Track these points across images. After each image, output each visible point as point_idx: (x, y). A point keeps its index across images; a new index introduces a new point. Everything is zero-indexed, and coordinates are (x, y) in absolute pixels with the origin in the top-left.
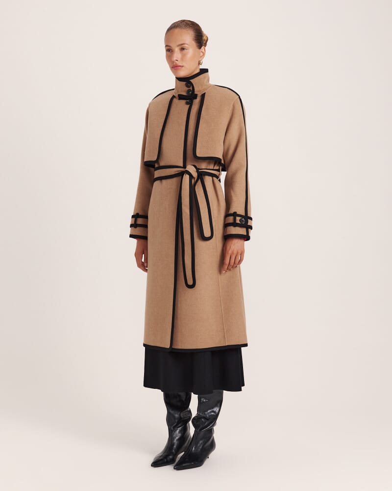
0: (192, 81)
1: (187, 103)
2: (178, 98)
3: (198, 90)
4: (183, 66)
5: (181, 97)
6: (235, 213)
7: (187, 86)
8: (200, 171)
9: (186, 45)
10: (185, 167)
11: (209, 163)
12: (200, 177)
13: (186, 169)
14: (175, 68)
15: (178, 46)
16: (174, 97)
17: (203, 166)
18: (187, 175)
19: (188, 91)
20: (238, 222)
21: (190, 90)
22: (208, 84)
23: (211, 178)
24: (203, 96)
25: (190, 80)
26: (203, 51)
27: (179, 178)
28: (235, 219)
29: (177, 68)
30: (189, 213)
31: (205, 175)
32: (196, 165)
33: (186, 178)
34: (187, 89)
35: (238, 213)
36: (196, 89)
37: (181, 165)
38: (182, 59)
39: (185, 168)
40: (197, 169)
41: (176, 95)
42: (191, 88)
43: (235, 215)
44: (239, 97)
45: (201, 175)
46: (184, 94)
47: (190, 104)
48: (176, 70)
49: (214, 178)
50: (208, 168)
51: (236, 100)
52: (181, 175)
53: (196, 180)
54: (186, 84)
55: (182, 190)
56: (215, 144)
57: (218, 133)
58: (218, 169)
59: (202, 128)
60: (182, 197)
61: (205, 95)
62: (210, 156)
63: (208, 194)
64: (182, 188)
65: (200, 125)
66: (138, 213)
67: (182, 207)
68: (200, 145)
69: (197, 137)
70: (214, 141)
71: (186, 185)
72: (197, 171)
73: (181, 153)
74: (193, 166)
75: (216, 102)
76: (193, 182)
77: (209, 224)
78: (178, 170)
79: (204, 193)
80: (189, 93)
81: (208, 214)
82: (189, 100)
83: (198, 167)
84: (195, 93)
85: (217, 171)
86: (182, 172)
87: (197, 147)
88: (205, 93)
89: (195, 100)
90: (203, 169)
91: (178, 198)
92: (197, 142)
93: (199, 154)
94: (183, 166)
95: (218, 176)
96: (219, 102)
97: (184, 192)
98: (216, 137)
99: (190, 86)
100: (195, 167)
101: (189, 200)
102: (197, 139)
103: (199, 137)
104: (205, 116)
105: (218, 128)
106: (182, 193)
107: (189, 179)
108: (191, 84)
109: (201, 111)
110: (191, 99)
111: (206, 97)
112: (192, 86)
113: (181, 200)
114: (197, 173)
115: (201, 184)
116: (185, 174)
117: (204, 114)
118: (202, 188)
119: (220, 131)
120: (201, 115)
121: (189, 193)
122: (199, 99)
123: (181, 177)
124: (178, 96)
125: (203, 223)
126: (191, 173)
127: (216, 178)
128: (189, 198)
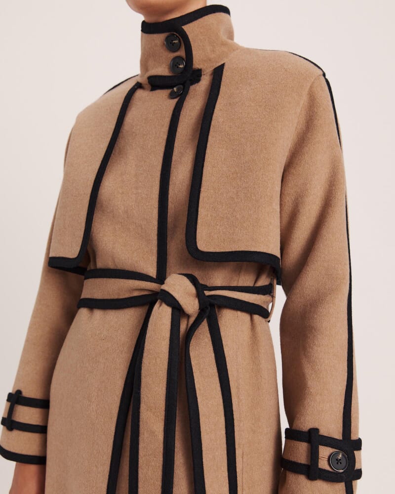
0: (186, 28)
1: (172, 96)
2: (148, 86)
3: (203, 59)
5: (155, 83)
6: (314, 431)
7: (170, 46)
8: (207, 293)
10: (161, 278)
11: (238, 271)
12: (208, 311)
13: (163, 287)
16: (138, 86)
17: (218, 278)
18: (164, 305)
19: (175, 63)
20: (323, 464)
21: (180, 58)
23: (244, 317)
24: (218, 73)
25: (183, 27)
27: (140, 313)
28: (314, 455)
30: (160, 436)
31: (221, 307)
32: (197, 274)
33: (162, 314)
34: (173, 55)
35: (323, 432)
36: (197, 55)
37: (152, 272)
39: (162, 283)
40: (200, 288)
41: (144, 81)
42: (182, 53)
43: (313, 438)
45: (212, 306)
46: (164, 72)
47: (181, 98)
49: (256, 317)
50: (234, 284)
51: (318, 78)
52: (147, 302)
53: (192, 320)
54: (167, 39)
55: (145, 354)
56: (255, 208)
57: (267, 174)
58: (266, 286)
59: (216, 161)
60: (143, 380)
61: (224, 70)
62: (240, 250)
63: (228, 367)
64: (145, 349)
65: (208, 151)
66: (20, 389)
67: (139, 412)
68: (208, 214)
69: (200, 191)
70: (254, 198)
71: (158, 338)
72: (200, 295)
73: (151, 238)
74: (188, 278)
75: (259, 85)
76: (183, 327)
77: (227, 468)
78: (139, 288)
79: (215, 366)
80: (178, 67)
81: (225, 435)
82: (177, 87)
83: (201, 282)
84: (194, 67)
85: (264, 295)
86: (150, 293)
87: (199, 221)
88: (223, 65)
89: (194, 86)
90: (219, 289)
91: (127, 375)
92: (200, 205)
93: (205, 243)
94: (155, 277)
95: (266, 308)
96: (267, 83)
97: (149, 364)
98: (259, 187)
99: (180, 45)
100: (191, 282)
101: (164, 389)
102: (201, 194)
103: (207, 187)
104: (223, 125)
105: (266, 157)
106: (143, 364)
107: (170, 317)
108: (181, 39)
109: (214, 111)
110: (183, 84)
111: (228, 74)
112: (184, 44)
113: (139, 389)
114: (197, 301)
115: (209, 335)
116: (159, 301)
117: (221, 120)
118: (212, 348)
119: (271, 167)
120: (213, 123)
121: (166, 367)
122: (205, 82)
123: (146, 308)
124: (147, 83)
125: (204, 468)
126: (178, 302)
127: (261, 318)
128: (165, 383)
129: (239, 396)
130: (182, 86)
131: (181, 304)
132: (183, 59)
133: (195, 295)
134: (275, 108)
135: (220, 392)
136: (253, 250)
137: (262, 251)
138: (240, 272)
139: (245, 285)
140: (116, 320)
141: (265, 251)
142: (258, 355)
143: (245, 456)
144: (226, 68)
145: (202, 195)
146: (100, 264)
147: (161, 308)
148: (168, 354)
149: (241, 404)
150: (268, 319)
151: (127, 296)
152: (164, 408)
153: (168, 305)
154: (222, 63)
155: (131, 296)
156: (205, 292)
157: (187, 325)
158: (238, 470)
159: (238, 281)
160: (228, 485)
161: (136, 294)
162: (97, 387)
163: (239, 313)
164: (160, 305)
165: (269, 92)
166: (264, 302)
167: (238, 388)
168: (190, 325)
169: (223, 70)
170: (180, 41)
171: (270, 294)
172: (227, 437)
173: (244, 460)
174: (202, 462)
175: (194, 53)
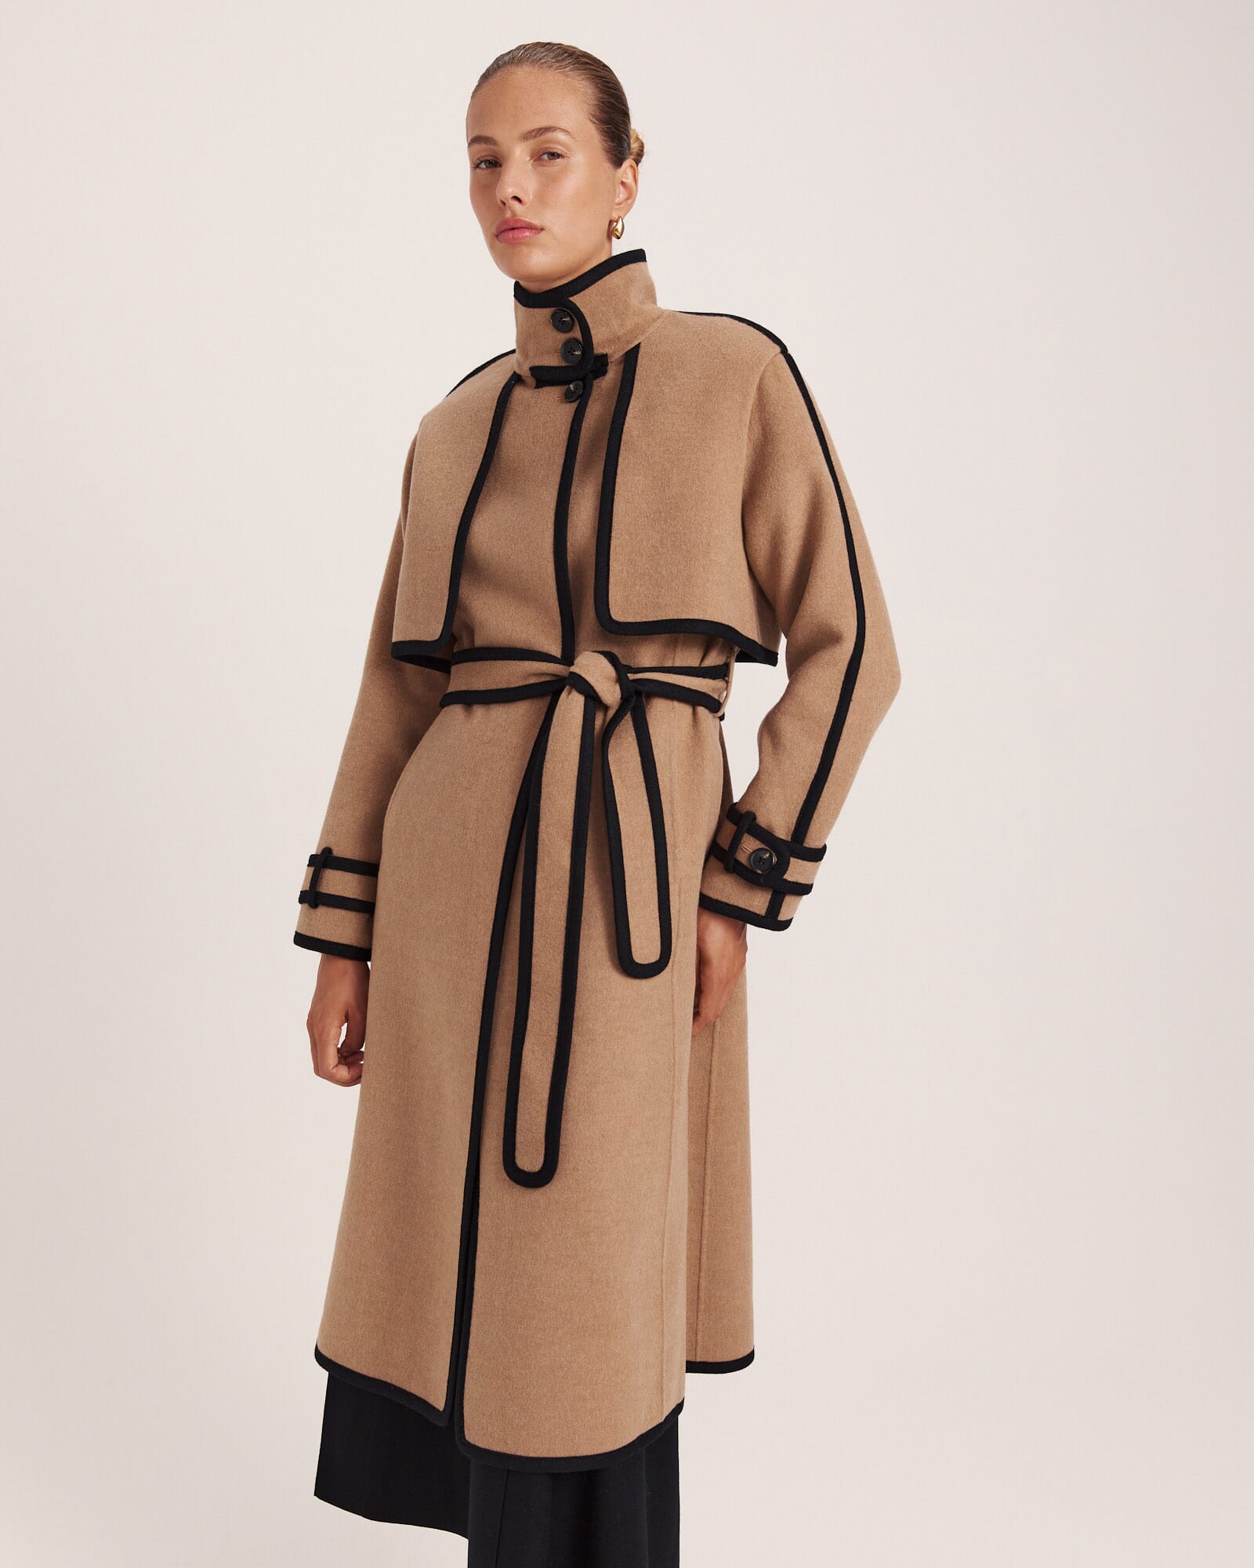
0: (577, 299)
1: (568, 397)
2: (531, 381)
3: (607, 336)
4: (542, 229)
5: (543, 377)
6: (748, 817)
7: (559, 325)
8: (631, 676)
9: (561, 136)
10: (568, 658)
11: (673, 645)
12: (632, 701)
13: (573, 669)
14: (510, 234)
15: (526, 136)
16: (516, 380)
17: (647, 655)
18: (574, 693)
19: (568, 348)
20: (743, 858)
21: (576, 340)
22: (648, 307)
23: (684, 710)
24: (631, 358)
25: (571, 299)
26: (629, 180)
27: (538, 706)
29: (516, 233)
30: (566, 862)
31: (650, 695)
32: (616, 651)
33: (572, 705)
34: (563, 337)
36: (598, 335)
37: (555, 650)
38: (542, 198)
39: (571, 664)
40: (622, 670)
41: (525, 372)
42: (577, 334)
43: (744, 822)
44: (784, 350)
45: (638, 693)
46: (553, 361)
47: (580, 399)
48: (514, 243)
49: (701, 710)
50: (669, 664)
51: (772, 362)
52: (549, 692)
53: (611, 713)
54: (553, 316)
55: (548, 757)
56: (686, 561)
57: (701, 514)
58: (719, 666)
59: (630, 495)
60: (544, 791)
61: (640, 356)
62: (668, 618)
63: (659, 776)
64: (548, 749)
65: (619, 479)
66: (329, 846)
67: (538, 832)
68: (622, 570)
69: (611, 536)
70: (685, 548)
71: (566, 736)
72: (621, 679)
73: (550, 604)
74: (605, 657)
75: (686, 379)
76: (599, 722)
77: (657, 906)
78: (539, 672)
79: (642, 773)
80: (572, 354)
81: (655, 864)
82: (574, 383)
83: (623, 662)
84: (595, 352)
85: (714, 679)
86: (555, 678)
87: (612, 580)
88: (638, 346)
89: (598, 380)
90: (648, 672)
91: (521, 788)
92: (611, 557)
93: (619, 611)
94: (559, 656)
95: (716, 697)
96: (697, 376)
97: (554, 768)
98: (691, 532)
99: (573, 325)
100: (610, 662)
101: (573, 801)
102: (612, 541)
103: (620, 532)
104: (637, 441)
105: (700, 490)
106: (544, 769)
107: (583, 710)
108: (574, 317)
109: (625, 419)
110: (583, 380)
111: (644, 362)
112: (579, 323)
113: (539, 801)
114: (618, 688)
115: (633, 733)
116: (567, 687)
117: (635, 433)
118: (637, 750)
119: (707, 503)
120: (624, 437)
121: (576, 774)
122: (612, 374)
123: (547, 700)
124: (529, 375)
125: (628, 903)
126: (592, 687)
127: (707, 711)
128: (574, 794)
129: (672, 814)
130: (581, 383)
131: (597, 691)
132: (580, 343)
133: (615, 680)
134: (709, 418)
135: (648, 808)
136: (684, 616)
137: (696, 618)
138: (676, 647)
139: (685, 665)
140: (505, 717)
141: (701, 617)
142: (702, 761)
143: (682, 894)
144: (642, 350)
145: (614, 543)
146: (479, 642)
147: (571, 696)
148: (578, 757)
149: (675, 825)
150: (720, 714)
151: (521, 683)
152: (571, 827)
153: (580, 692)
154: (637, 343)
155: (527, 683)
156: (629, 675)
157: (604, 720)
158: (672, 911)
159: (674, 659)
160: (659, 929)
161: (533, 681)
162: (476, 807)
163: (676, 703)
164: (569, 693)
165: (700, 391)
166: (713, 689)
167: (671, 803)
168: (608, 720)
169: (637, 357)
170: (572, 318)
171: (723, 679)
172: (657, 866)
173: (682, 899)
174: (626, 895)
175: (593, 332)
